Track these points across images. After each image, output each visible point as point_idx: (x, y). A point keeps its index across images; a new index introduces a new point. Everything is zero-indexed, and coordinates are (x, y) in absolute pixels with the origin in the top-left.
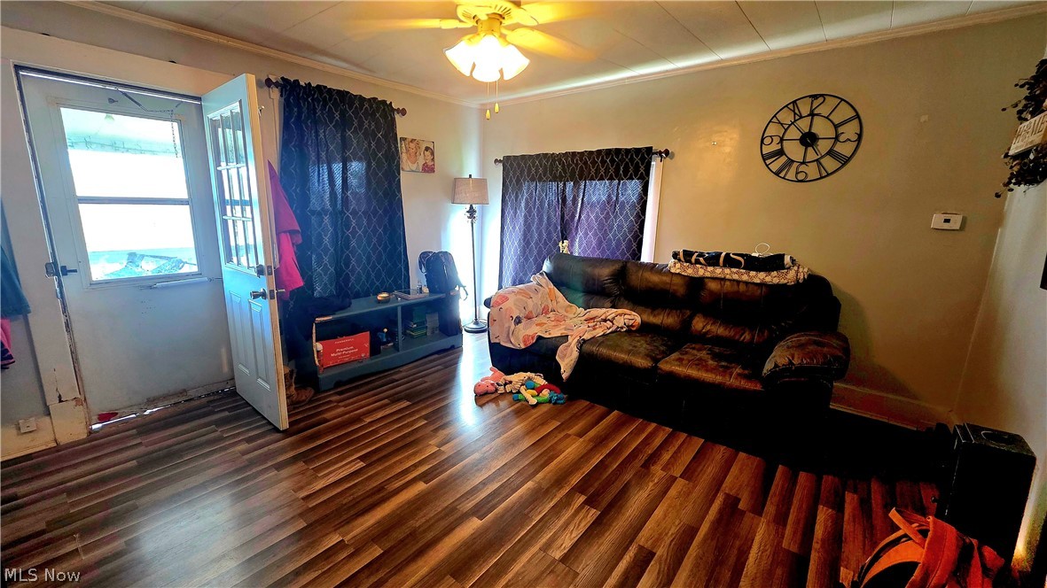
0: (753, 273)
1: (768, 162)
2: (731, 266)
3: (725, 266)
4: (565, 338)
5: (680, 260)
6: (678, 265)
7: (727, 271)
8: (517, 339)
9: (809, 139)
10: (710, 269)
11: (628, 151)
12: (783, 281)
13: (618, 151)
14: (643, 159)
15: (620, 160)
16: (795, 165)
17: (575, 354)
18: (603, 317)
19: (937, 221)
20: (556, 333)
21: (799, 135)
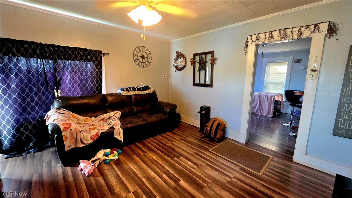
0: (144, 91)
1: (135, 61)
2: (139, 91)
3: (137, 90)
4: (112, 128)
5: (125, 91)
6: (125, 92)
7: (139, 92)
8: (87, 140)
9: (143, 57)
10: (134, 92)
11: (91, 51)
12: (150, 92)
13: (86, 50)
14: (99, 55)
15: (87, 54)
16: (141, 63)
17: (121, 131)
18: (109, 117)
19: (163, 77)
20: (106, 128)
21: (141, 56)
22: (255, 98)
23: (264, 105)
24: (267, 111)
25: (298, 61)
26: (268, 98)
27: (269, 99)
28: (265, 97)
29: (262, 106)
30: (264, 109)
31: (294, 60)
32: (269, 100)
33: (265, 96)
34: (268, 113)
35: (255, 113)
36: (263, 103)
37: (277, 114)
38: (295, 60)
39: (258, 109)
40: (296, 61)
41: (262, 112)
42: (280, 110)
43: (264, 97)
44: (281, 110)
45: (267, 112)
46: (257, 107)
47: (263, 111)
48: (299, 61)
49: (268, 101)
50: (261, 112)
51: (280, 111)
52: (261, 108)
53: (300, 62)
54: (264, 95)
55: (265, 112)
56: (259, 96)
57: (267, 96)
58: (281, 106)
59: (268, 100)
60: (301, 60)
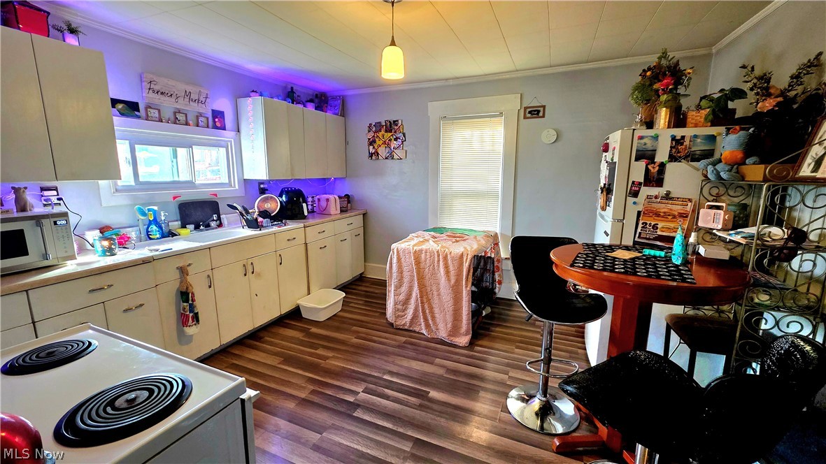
22: (404, 264)
23: (435, 293)
24: (449, 318)
25: (535, 113)
26: (446, 267)
27: (451, 268)
28: (439, 261)
29: (429, 300)
30: (436, 310)
31: (522, 110)
32: (452, 273)
33: (439, 256)
34: (455, 331)
35: (410, 327)
36: (434, 288)
37: (484, 313)
38: (525, 108)
39: (416, 310)
40: (530, 112)
41: (430, 322)
42: (493, 288)
43: (434, 261)
44: (497, 290)
45: (449, 325)
46: (413, 301)
47: (433, 318)
48: (539, 111)
49: (449, 280)
50: (427, 326)
51: (495, 293)
52: (426, 306)
53: (541, 114)
54: (432, 253)
55: (441, 326)
56: (417, 255)
57: (445, 258)
58: (497, 278)
59: (447, 272)
60: (544, 107)
